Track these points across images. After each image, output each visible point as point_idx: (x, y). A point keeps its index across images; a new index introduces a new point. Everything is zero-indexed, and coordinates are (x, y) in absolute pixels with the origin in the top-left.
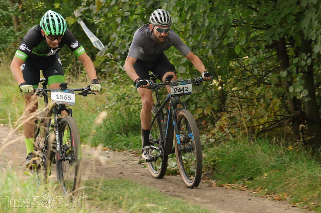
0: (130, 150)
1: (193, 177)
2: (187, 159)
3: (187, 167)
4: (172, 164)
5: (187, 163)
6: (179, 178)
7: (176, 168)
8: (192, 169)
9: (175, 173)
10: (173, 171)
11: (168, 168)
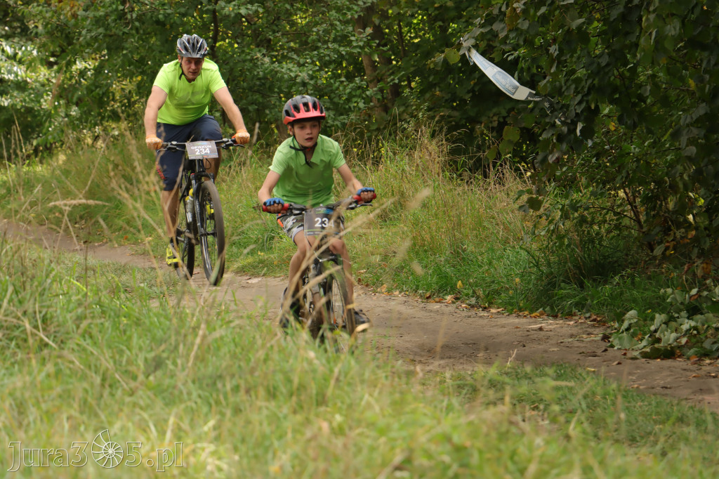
0: (588, 315)
1: (708, 361)
2: (699, 325)
3: (698, 342)
4: (669, 338)
5: (698, 333)
6: (679, 363)
7: (675, 344)
8: (707, 345)
9: (669, 354)
10: (666, 350)
11: (656, 345)
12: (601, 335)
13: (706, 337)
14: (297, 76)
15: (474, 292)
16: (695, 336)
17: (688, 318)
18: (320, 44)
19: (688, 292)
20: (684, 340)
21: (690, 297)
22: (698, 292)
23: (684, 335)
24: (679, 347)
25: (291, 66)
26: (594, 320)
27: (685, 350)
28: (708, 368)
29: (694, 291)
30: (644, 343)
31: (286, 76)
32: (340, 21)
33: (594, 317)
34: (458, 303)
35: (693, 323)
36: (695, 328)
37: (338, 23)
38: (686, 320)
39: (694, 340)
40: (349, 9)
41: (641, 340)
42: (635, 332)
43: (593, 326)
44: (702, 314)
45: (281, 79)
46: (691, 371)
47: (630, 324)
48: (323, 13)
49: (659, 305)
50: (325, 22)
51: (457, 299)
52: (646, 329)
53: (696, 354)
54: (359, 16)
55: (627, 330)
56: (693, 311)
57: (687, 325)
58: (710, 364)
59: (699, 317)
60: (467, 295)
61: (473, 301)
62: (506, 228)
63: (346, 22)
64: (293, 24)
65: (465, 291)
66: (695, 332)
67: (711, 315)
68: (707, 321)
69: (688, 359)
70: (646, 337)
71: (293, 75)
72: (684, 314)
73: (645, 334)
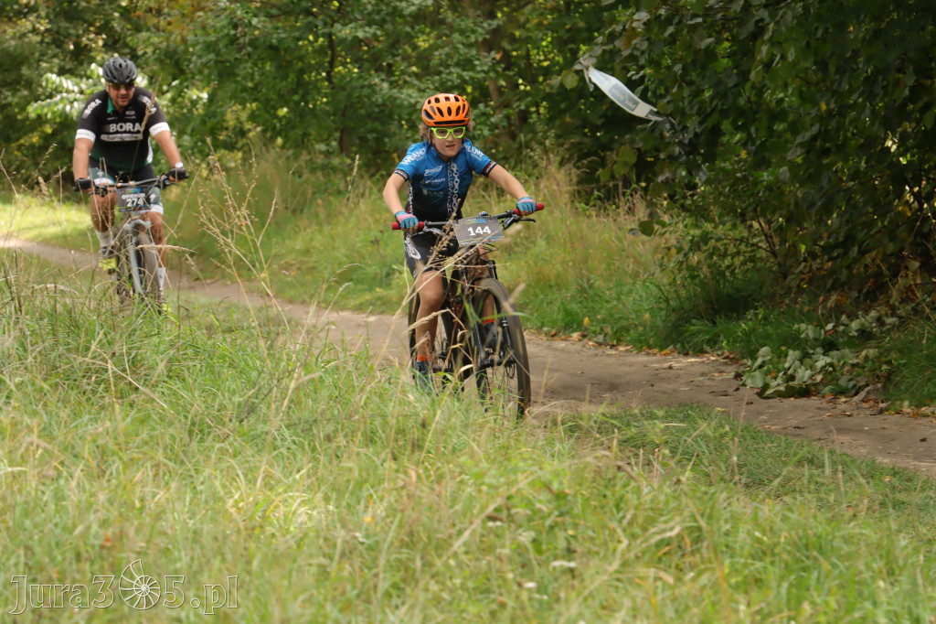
1: (843, 399)
2: (835, 361)
3: (833, 379)
4: (803, 375)
5: (834, 370)
6: (813, 402)
7: (810, 381)
8: (843, 382)
9: (805, 392)
10: (801, 388)
11: (791, 383)
12: (733, 374)
13: (842, 374)
14: (417, 102)
15: (602, 329)
16: (830, 373)
17: (824, 354)
18: (442, 69)
19: (822, 327)
20: (819, 378)
21: (826, 332)
22: (834, 327)
23: (820, 372)
24: (814, 385)
25: (410, 91)
26: (727, 358)
27: (820, 387)
28: (844, 406)
29: (830, 326)
30: (779, 381)
31: (405, 103)
32: (463, 44)
33: (727, 354)
34: (585, 340)
35: (828, 360)
36: (831, 365)
37: (461, 46)
38: (822, 357)
39: (829, 377)
40: (473, 32)
41: (775, 378)
42: (769, 369)
43: (726, 364)
44: (838, 350)
45: (401, 106)
46: (826, 409)
47: (763, 362)
48: (447, 36)
49: (794, 341)
50: (447, 45)
51: (584, 336)
52: (780, 366)
53: (831, 392)
54: (485, 39)
55: (760, 367)
56: (829, 346)
57: (822, 361)
58: (845, 402)
59: (834, 353)
60: (594, 332)
61: (601, 338)
62: (637, 262)
63: (470, 46)
64: (415, 47)
65: (593, 328)
66: (831, 369)
67: (847, 351)
68: (843, 357)
69: (823, 397)
70: (781, 374)
71: (413, 101)
72: (819, 350)
73: (779, 371)
